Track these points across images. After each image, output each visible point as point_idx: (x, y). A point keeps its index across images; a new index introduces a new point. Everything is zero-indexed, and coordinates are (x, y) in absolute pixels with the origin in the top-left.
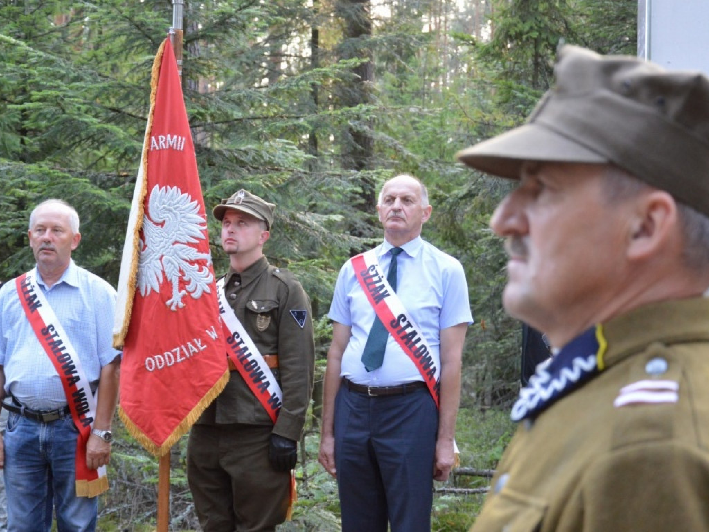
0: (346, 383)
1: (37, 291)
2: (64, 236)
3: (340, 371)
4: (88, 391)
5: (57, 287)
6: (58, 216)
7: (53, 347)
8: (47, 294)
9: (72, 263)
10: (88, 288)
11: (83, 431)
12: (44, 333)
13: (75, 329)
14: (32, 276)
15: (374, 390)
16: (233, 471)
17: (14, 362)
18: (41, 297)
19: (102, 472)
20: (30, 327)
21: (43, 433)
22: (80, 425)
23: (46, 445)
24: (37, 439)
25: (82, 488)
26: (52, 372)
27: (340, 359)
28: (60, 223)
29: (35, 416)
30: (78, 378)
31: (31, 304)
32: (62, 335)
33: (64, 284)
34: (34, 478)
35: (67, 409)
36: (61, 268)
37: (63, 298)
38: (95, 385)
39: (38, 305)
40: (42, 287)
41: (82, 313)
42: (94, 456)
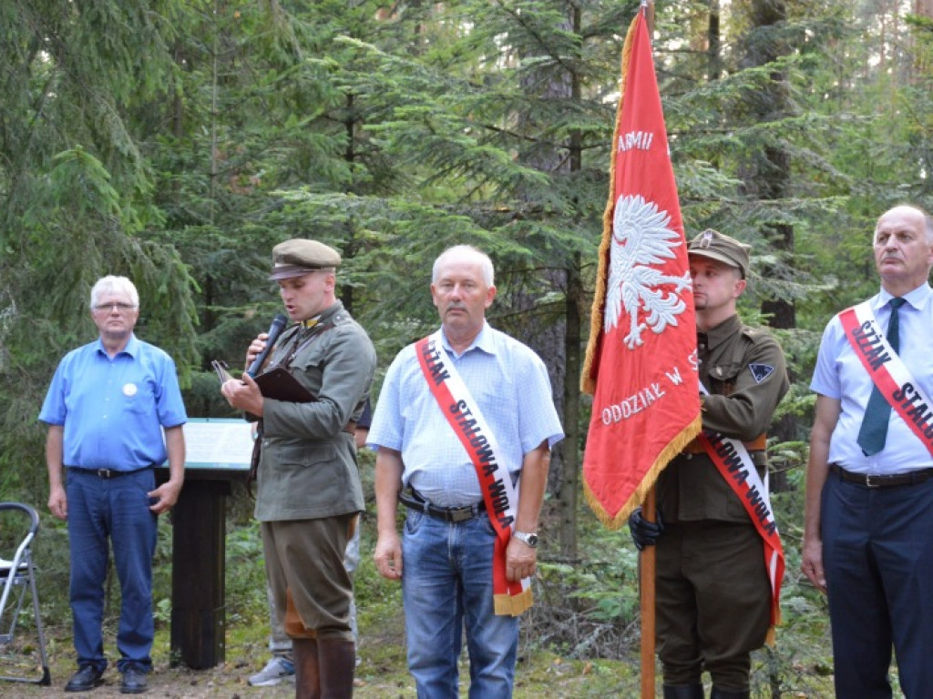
0: (836, 471)
1: (444, 358)
2: (476, 292)
3: (827, 455)
4: (507, 483)
5: (468, 354)
6: (469, 268)
7: (465, 428)
8: (455, 363)
9: (486, 326)
10: (507, 354)
11: (502, 533)
12: (454, 411)
13: (492, 406)
14: (437, 340)
15: (874, 479)
16: (700, 581)
17: (416, 447)
18: (449, 366)
19: (526, 584)
20: (435, 404)
21: (452, 535)
22: (498, 526)
23: (457, 550)
24: (445, 543)
25: (502, 603)
26: (464, 459)
27: (828, 442)
28: (471, 276)
29: (442, 515)
30: (496, 467)
31: (436, 375)
32: (476, 413)
33: (478, 350)
34: (442, 592)
35: (482, 506)
36: (474, 332)
37: (477, 367)
38: (517, 475)
39: (445, 375)
40: (450, 353)
41: (499, 386)
42: (517, 565)
